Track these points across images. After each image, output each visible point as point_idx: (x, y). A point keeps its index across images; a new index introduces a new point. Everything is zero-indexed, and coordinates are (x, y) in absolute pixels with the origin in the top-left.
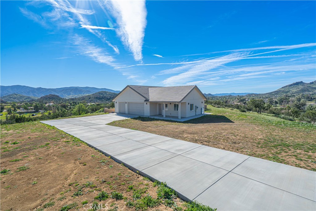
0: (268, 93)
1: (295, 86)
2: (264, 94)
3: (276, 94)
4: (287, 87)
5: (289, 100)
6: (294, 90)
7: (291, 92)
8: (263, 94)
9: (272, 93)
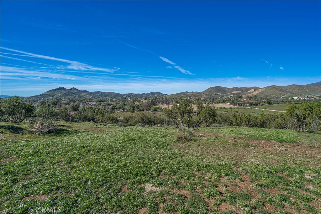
0: (34, 96)
1: (59, 90)
2: (30, 97)
3: (43, 97)
4: (52, 91)
5: (61, 102)
6: (58, 94)
7: (56, 96)
8: (28, 97)
9: (38, 96)
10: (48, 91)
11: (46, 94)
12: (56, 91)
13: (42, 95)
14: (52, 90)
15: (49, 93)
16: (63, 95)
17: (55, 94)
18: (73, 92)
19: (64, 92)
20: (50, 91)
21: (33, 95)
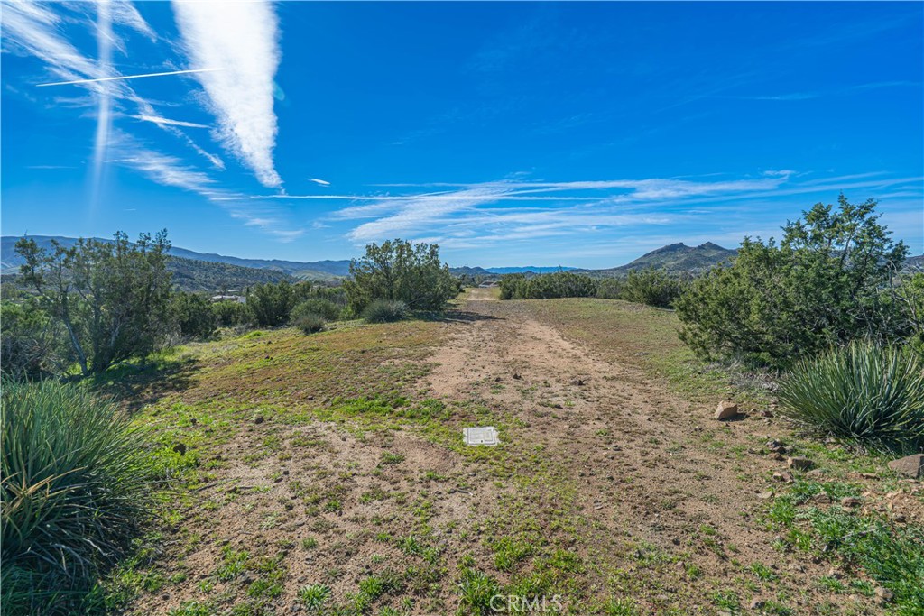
1: (670, 252)
6: (669, 261)
10: (645, 256)
11: (640, 263)
12: (665, 254)
13: (634, 265)
14: (653, 253)
15: (646, 261)
16: (681, 264)
17: (662, 261)
18: (706, 255)
19: (683, 257)
20: (649, 254)
21: (616, 267)
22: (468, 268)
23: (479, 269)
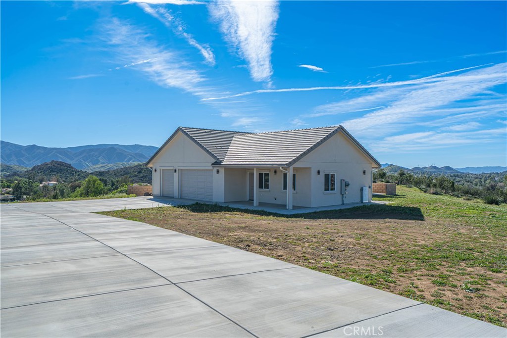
22: (435, 168)
23: (448, 168)
